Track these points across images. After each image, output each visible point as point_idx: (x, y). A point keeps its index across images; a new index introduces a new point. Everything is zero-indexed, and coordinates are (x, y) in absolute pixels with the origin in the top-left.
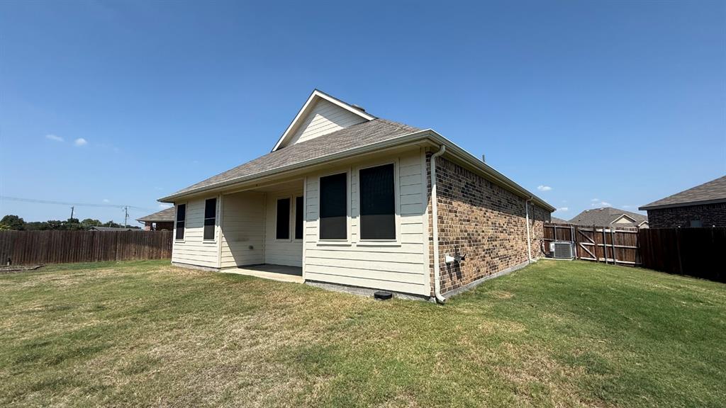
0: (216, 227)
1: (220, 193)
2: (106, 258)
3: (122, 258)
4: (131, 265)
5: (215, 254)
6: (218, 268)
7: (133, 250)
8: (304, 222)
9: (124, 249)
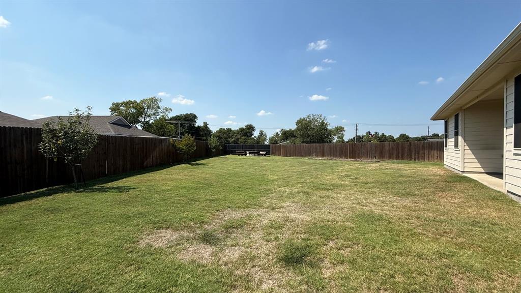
0: (459, 137)
1: (460, 109)
2: (418, 159)
3: (428, 159)
4: (434, 165)
5: (458, 159)
6: (462, 172)
7: (436, 155)
8: (505, 129)
9: (429, 154)
